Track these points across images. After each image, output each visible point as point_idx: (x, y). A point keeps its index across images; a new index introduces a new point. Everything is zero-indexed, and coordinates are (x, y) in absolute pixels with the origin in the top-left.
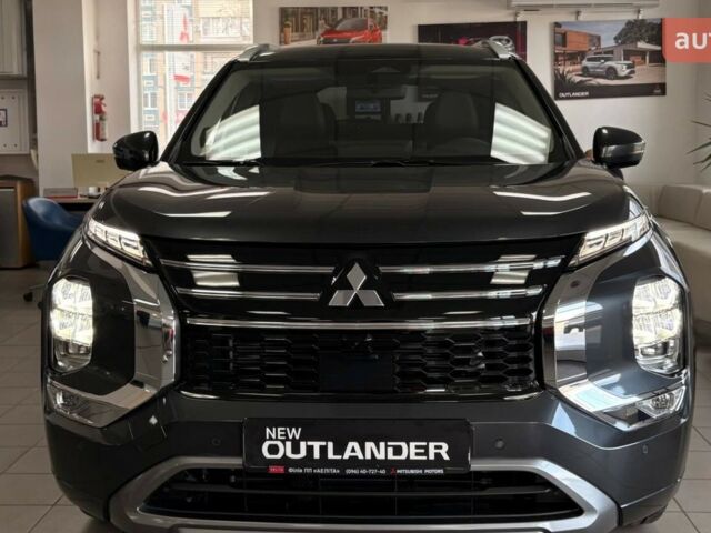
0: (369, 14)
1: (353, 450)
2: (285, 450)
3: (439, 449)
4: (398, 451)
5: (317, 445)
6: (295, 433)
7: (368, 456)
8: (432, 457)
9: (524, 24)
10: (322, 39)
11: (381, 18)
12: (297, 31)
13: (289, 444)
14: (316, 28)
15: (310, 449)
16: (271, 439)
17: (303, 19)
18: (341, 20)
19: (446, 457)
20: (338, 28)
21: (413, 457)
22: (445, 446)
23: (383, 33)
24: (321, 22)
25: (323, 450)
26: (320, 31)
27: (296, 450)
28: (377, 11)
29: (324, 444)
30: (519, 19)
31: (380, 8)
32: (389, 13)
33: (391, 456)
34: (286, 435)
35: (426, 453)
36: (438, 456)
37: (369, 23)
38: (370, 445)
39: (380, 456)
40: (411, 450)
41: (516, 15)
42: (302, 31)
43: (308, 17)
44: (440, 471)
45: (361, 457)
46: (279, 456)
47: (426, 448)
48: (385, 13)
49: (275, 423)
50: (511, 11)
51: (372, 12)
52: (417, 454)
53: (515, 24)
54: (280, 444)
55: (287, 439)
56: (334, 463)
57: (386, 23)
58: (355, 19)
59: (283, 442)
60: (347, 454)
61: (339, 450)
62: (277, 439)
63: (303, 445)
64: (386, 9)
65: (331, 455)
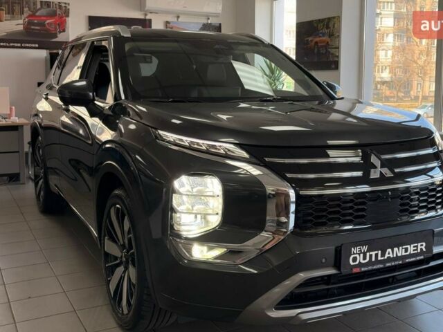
0: (58, 7)
1: (389, 254)
2: (360, 259)
3: (422, 246)
4: (406, 250)
5: (373, 253)
6: (365, 249)
7: (395, 256)
8: (419, 251)
9: (150, 20)
10: (27, 20)
11: (65, 10)
12: (9, 13)
13: (362, 255)
14: (22, 13)
15: (371, 256)
16: (354, 254)
17: (13, 7)
18: (39, 9)
19: (424, 250)
20: (37, 14)
21: (412, 252)
22: (424, 244)
23: (67, 19)
24: (26, 9)
25: (377, 255)
26: (26, 15)
27: (364, 258)
28: (63, 5)
29: (376, 252)
30: (148, 17)
31: (65, 3)
32: (70, 7)
33: (404, 254)
34: (361, 251)
35: (417, 250)
36: (421, 249)
37: (58, 12)
38: (396, 249)
39: (399, 255)
40: (411, 249)
41: (146, 15)
42: (13, 14)
43: (16, 5)
44: (422, 257)
45: (392, 256)
46: (357, 263)
47: (417, 246)
48: (68, 7)
49: (356, 245)
50: (143, 13)
51: (60, 7)
52: (414, 250)
53: (145, 20)
54: (357, 256)
55: (361, 253)
56: (381, 262)
57: (69, 13)
58: (49, 9)
59: (359, 254)
60: (387, 256)
61: (383, 255)
62: (356, 254)
63: (368, 254)
64: (69, 4)
65: (379, 258)
